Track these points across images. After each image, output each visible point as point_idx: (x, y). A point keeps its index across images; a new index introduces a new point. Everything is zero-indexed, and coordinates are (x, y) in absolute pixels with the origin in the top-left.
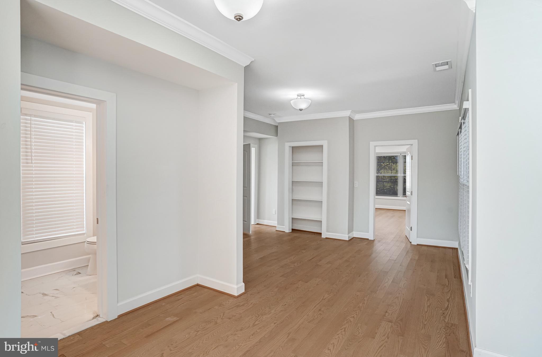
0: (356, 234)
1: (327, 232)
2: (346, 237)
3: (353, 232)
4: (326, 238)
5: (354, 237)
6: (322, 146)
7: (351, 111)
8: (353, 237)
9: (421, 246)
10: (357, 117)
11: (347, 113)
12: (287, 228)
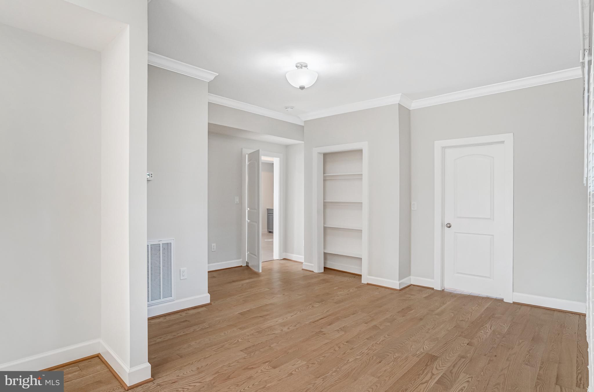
0: (415, 280)
1: (369, 275)
2: (395, 284)
3: (411, 277)
4: (368, 284)
5: (411, 285)
6: (360, 151)
7: (401, 94)
8: (409, 284)
9: (519, 306)
10: (414, 105)
11: (395, 99)
12: (316, 267)
